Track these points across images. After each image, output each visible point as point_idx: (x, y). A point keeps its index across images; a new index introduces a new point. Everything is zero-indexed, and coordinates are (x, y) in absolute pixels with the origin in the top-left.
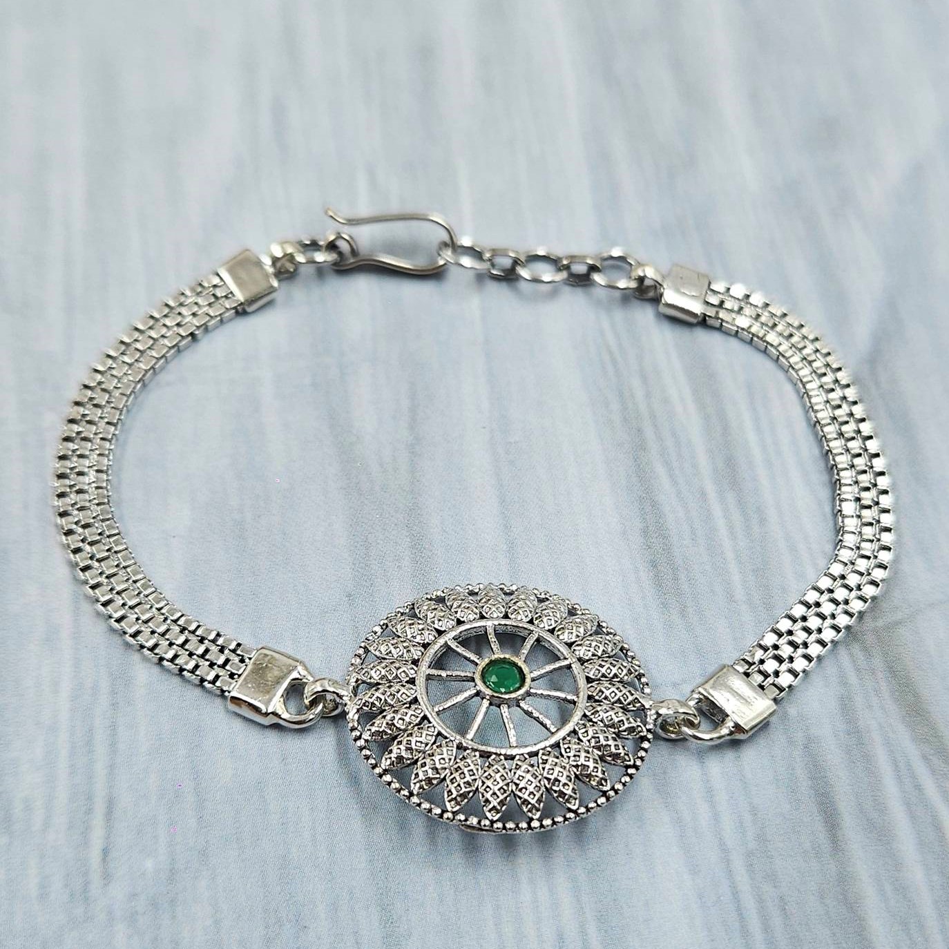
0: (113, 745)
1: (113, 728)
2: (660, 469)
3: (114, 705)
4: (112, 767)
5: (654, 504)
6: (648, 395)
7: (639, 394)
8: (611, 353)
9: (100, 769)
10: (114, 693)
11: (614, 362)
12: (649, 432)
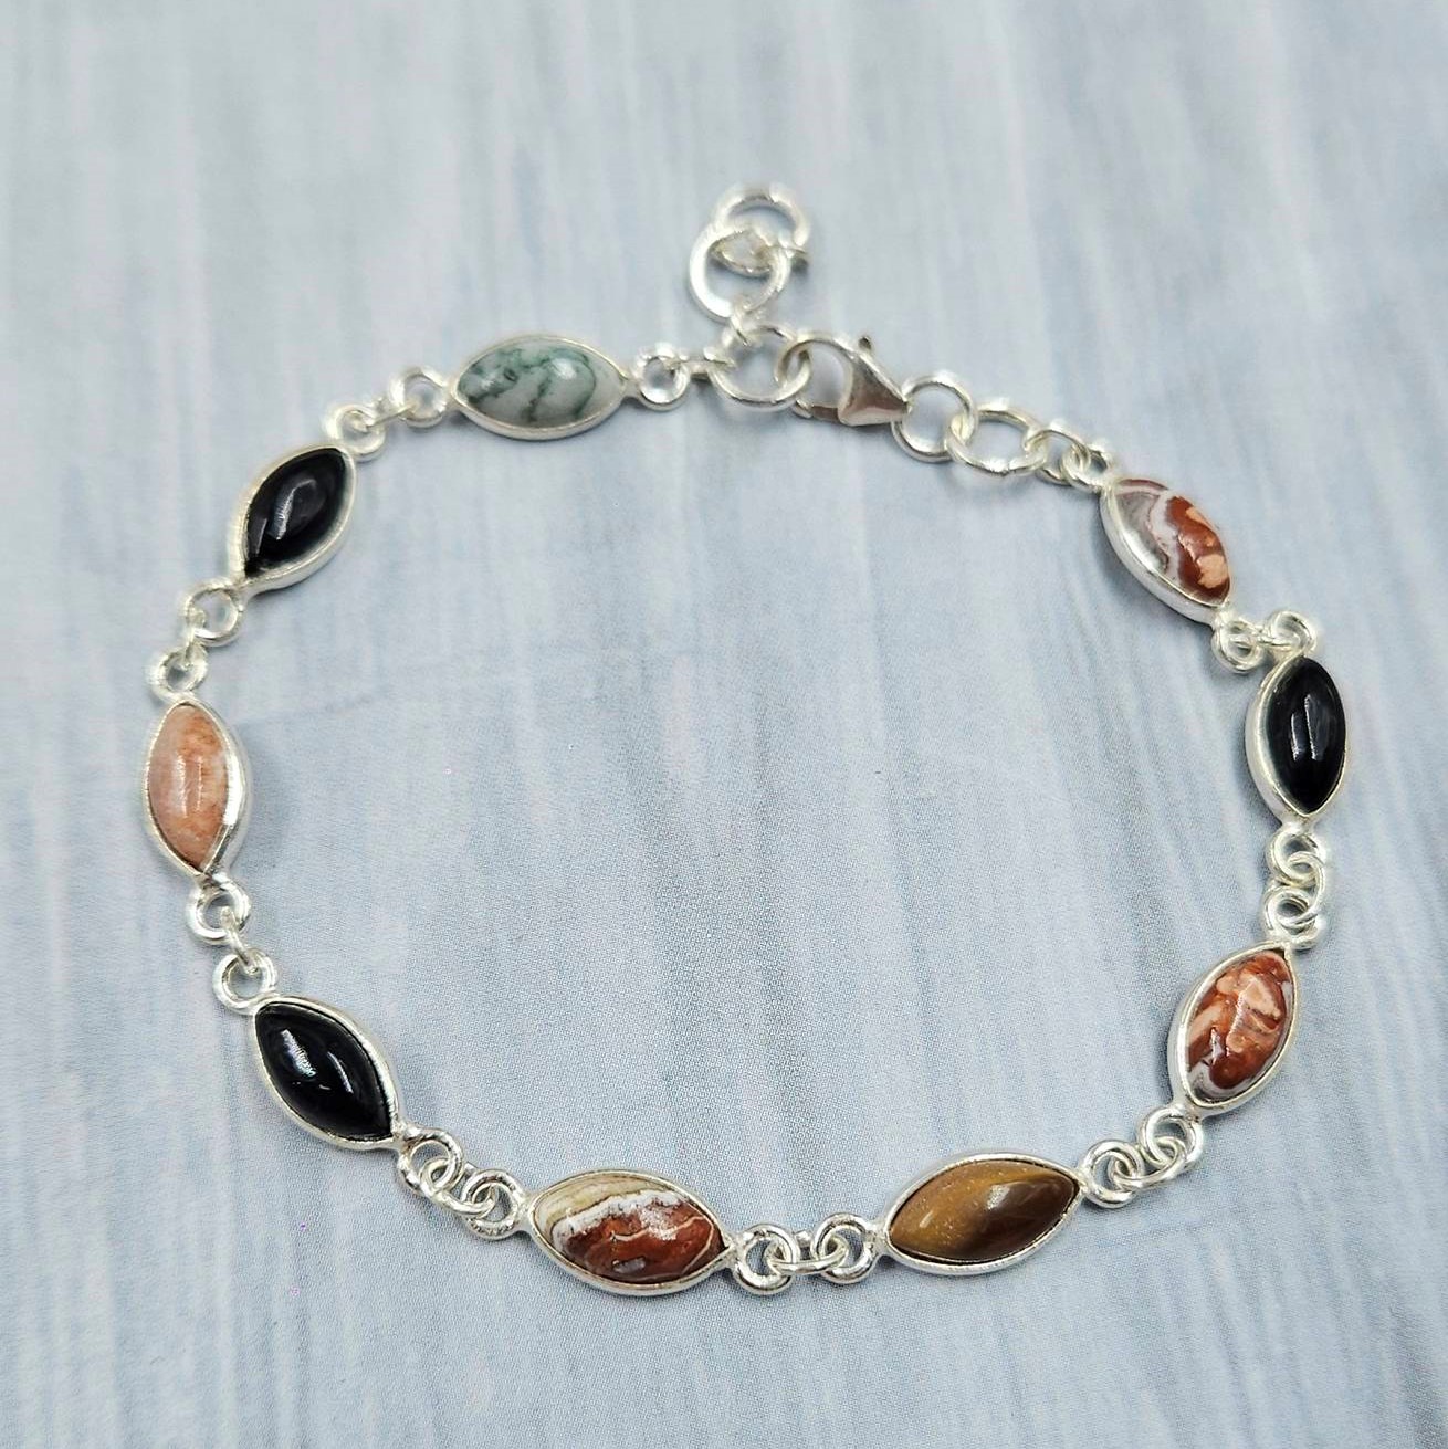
0: (303, 1350)
1: (303, 1319)
2: (1167, 845)
3: (302, 1279)
4: (303, 1387)
5: (1157, 906)
6: (1145, 710)
7: (1131, 707)
8: (1083, 632)
9: (285, 1391)
10: (299, 1257)
11: (1090, 651)
12: (1148, 777)
